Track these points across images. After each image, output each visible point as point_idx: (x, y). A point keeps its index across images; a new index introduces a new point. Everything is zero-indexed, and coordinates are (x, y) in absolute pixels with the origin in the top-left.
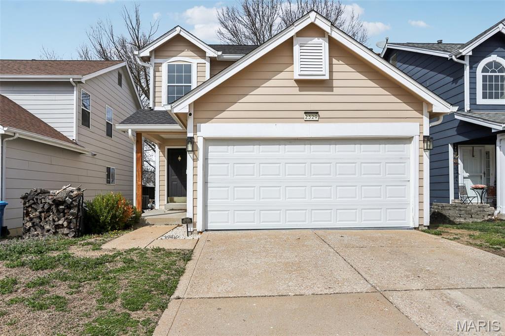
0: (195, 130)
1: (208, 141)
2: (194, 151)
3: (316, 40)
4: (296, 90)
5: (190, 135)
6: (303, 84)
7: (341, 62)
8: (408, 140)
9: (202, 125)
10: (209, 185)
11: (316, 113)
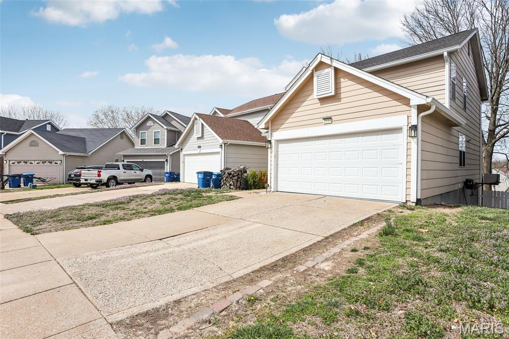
0: (272, 136)
1: (279, 141)
2: (271, 148)
3: (327, 70)
4: (319, 105)
5: (269, 139)
6: (323, 100)
7: (346, 80)
8: (397, 130)
9: (274, 133)
10: (279, 166)
11: (330, 118)
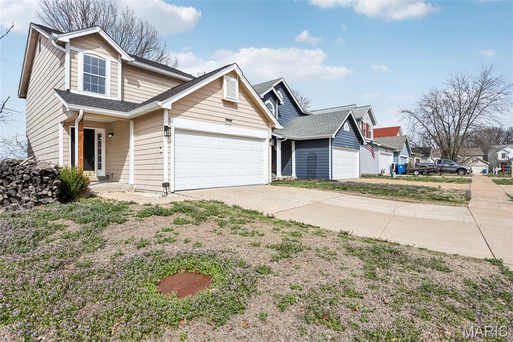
0: (170, 121)
3: (233, 79)
4: (222, 106)
5: (166, 124)
8: (263, 140)
9: (174, 119)
10: (176, 160)
11: (231, 120)
